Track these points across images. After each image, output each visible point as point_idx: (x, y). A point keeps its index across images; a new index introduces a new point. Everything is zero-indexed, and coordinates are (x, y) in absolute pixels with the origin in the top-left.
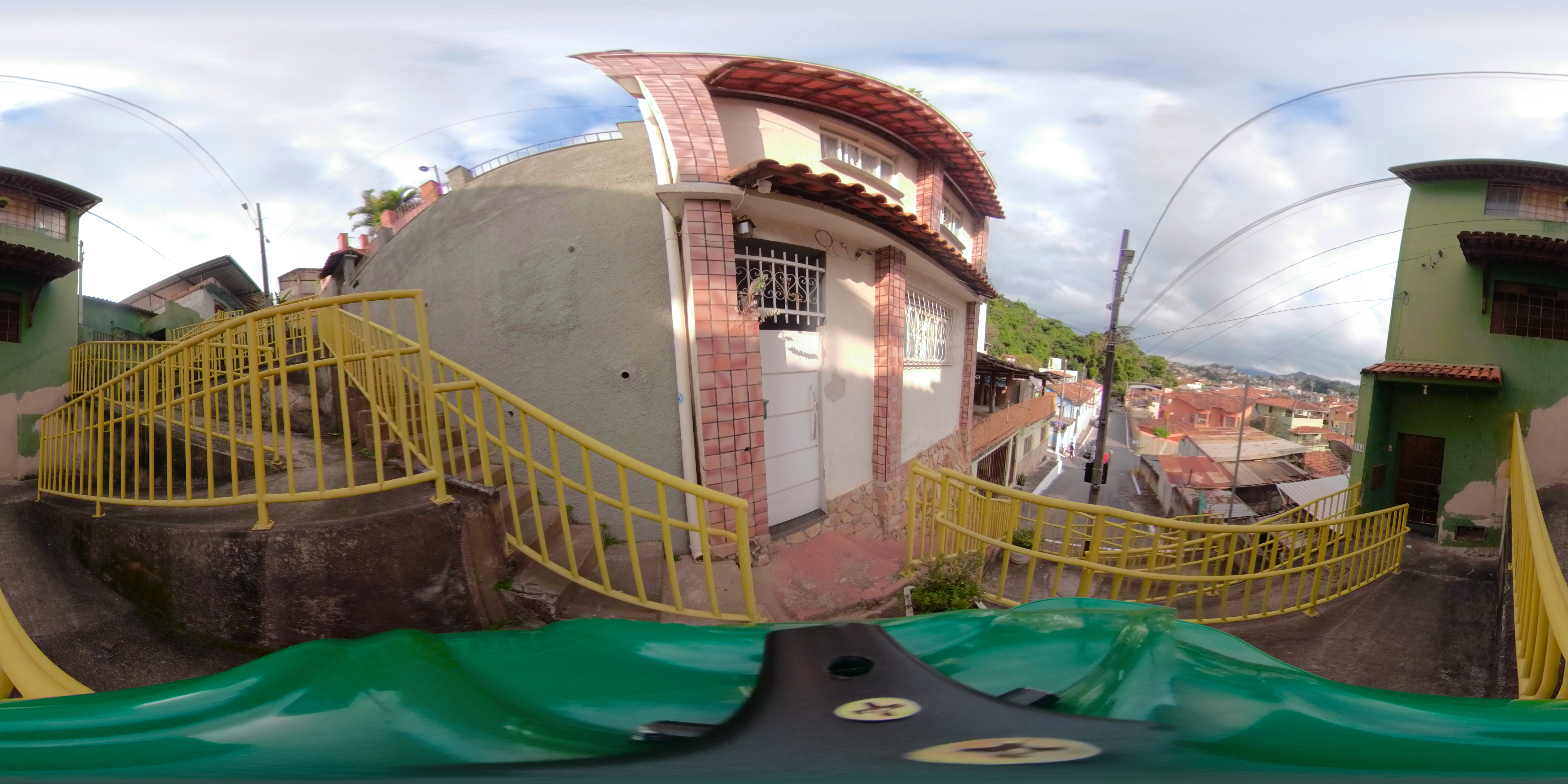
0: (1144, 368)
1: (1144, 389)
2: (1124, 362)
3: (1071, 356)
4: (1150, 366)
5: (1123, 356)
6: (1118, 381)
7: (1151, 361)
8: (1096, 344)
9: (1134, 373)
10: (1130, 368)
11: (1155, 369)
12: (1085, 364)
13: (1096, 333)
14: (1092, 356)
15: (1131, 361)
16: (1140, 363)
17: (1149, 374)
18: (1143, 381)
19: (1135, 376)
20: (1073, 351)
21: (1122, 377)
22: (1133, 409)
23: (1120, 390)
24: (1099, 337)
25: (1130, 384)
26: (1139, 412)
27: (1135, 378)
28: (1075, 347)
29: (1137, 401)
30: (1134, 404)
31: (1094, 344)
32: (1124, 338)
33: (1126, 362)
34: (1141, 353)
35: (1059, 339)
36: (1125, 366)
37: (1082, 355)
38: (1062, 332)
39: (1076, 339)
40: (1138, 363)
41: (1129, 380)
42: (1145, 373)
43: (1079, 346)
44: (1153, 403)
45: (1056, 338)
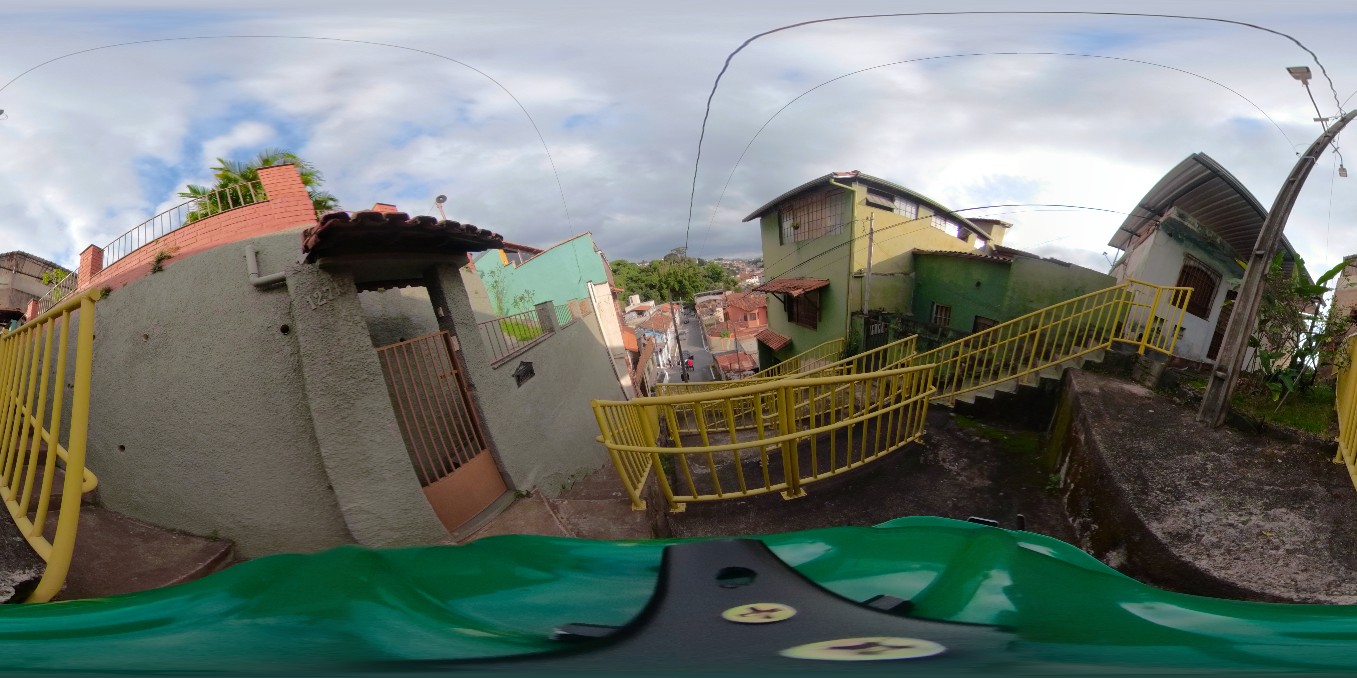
0: (705, 277)
2: (687, 278)
3: (646, 289)
4: (711, 275)
6: (688, 295)
7: (709, 268)
8: (660, 270)
9: (698, 284)
10: (694, 282)
11: (715, 275)
13: (657, 261)
14: (660, 281)
15: (693, 276)
17: (712, 281)
18: (707, 289)
19: (700, 286)
28: (643, 279)
29: (704, 311)
30: (702, 313)
35: (629, 276)
36: (689, 281)
37: (652, 283)
38: (629, 269)
39: (642, 271)
40: (700, 275)
41: (696, 292)
42: (708, 281)
43: (647, 276)
44: (717, 309)
45: (626, 275)
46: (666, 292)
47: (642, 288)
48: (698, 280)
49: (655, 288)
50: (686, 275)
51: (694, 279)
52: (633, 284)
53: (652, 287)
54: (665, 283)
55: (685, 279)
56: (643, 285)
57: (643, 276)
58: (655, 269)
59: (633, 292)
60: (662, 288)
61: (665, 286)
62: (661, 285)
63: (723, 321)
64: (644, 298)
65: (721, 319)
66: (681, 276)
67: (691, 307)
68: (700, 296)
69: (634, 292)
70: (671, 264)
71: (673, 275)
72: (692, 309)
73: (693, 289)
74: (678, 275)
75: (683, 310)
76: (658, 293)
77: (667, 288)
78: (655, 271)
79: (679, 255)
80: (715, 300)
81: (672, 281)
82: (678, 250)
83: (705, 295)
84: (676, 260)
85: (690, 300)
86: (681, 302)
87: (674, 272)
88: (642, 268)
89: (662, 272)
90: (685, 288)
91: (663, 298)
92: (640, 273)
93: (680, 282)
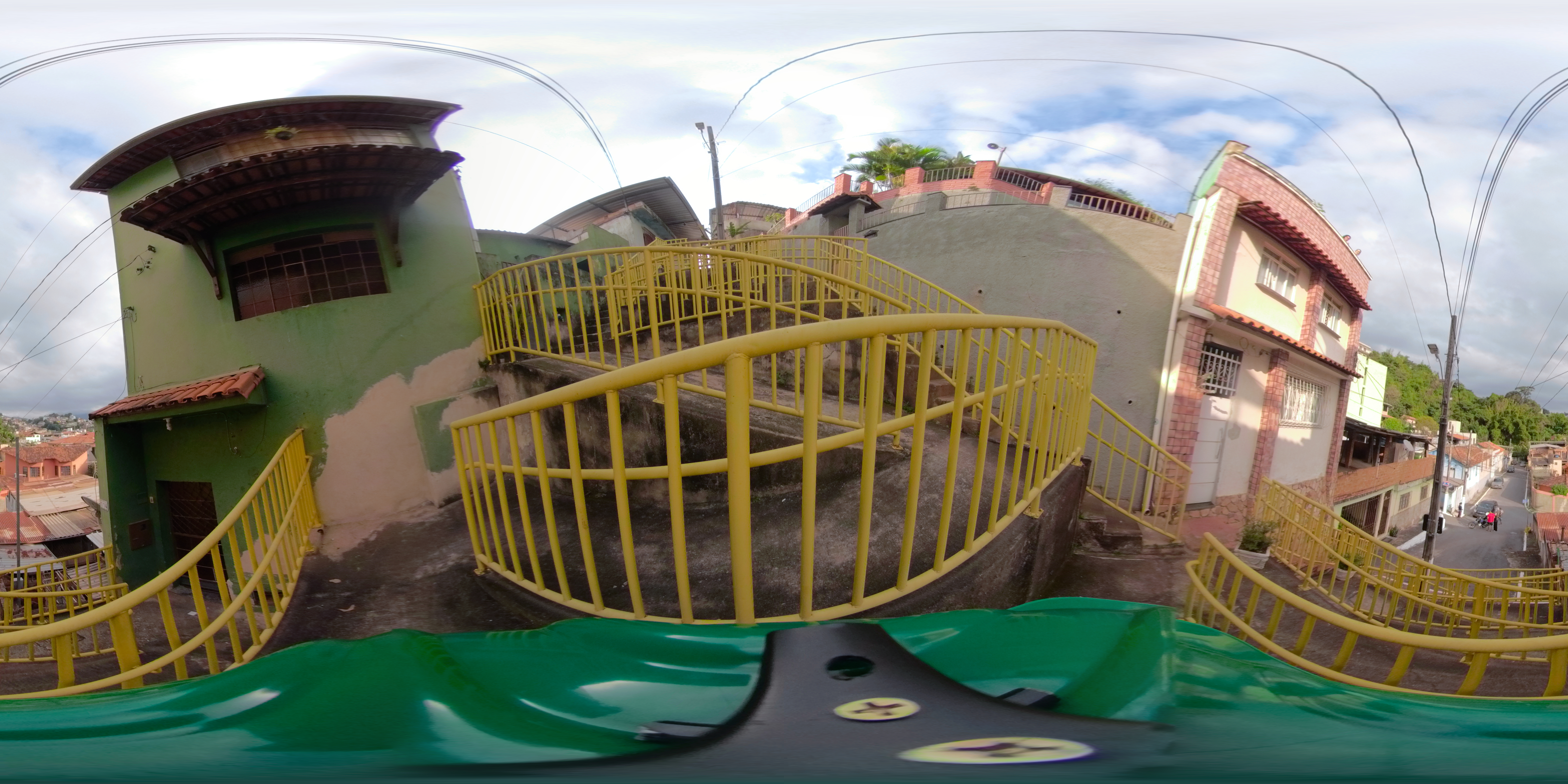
0: (1547, 426)
1: (1547, 448)
2: (1525, 421)
3: (1473, 419)
4: (1554, 424)
5: (1524, 416)
6: (1521, 442)
7: (1554, 419)
8: (1497, 406)
9: (1537, 432)
10: (1532, 428)
11: (1558, 427)
12: (1487, 427)
13: (1497, 396)
14: (1493, 418)
15: (1533, 421)
16: (1543, 421)
17: (1553, 432)
18: (1546, 439)
19: (1538, 435)
20: (1474, 414)
21: (1524, 437)
22: (1533, 468)
23: (1523, 450)
24: (1500, 399)
25: (1532, 444)
26: (1540, 471)
27: (1538, 436)
28: (1475, 410)
29: (1537, 460)
30: (1534, 463)
31: (1495, 406)
32: (1525, 398)
33: (1528, 421)
34: (1545, 411)
35: (1460, 402)
36: (1527, 425)
37: (1483, 417)
39: (1477, 401)
42: (1549, 430)
43: (1480, 408)
44: (1554, 461)
45: (1457, 400)
46: (1497, 433)
47: (1469, 420)
48: (1538, 427)
49: (1485, 425)
52: (1460, 411)
54: (1499, 421)
55: (1523, 423)
56: (1472, 417)
57: (1476, 407)
58: (1492, 403)
60: (1494, 427)
61: (1497, 425)
62: (1494, 423)
63: (1560, 475)
64: (1467, 428)
65: (1558, 473)
66: (1519, 418)
67: (1522, 456)
68: (1536, 443)
70: (1511, 402)
71: (1510, 415)
73: (1530, 437)
74: (1515, 416)
79: (1523, 395)
81: (1507, 422)
82: (1522, 388)
84: (1519, 399)
85: (1523, 447)
87: (1512, 412)
89: (1498, 408)
90: (1521, 432)
92: (1474, 403)
93: (1516, 425)
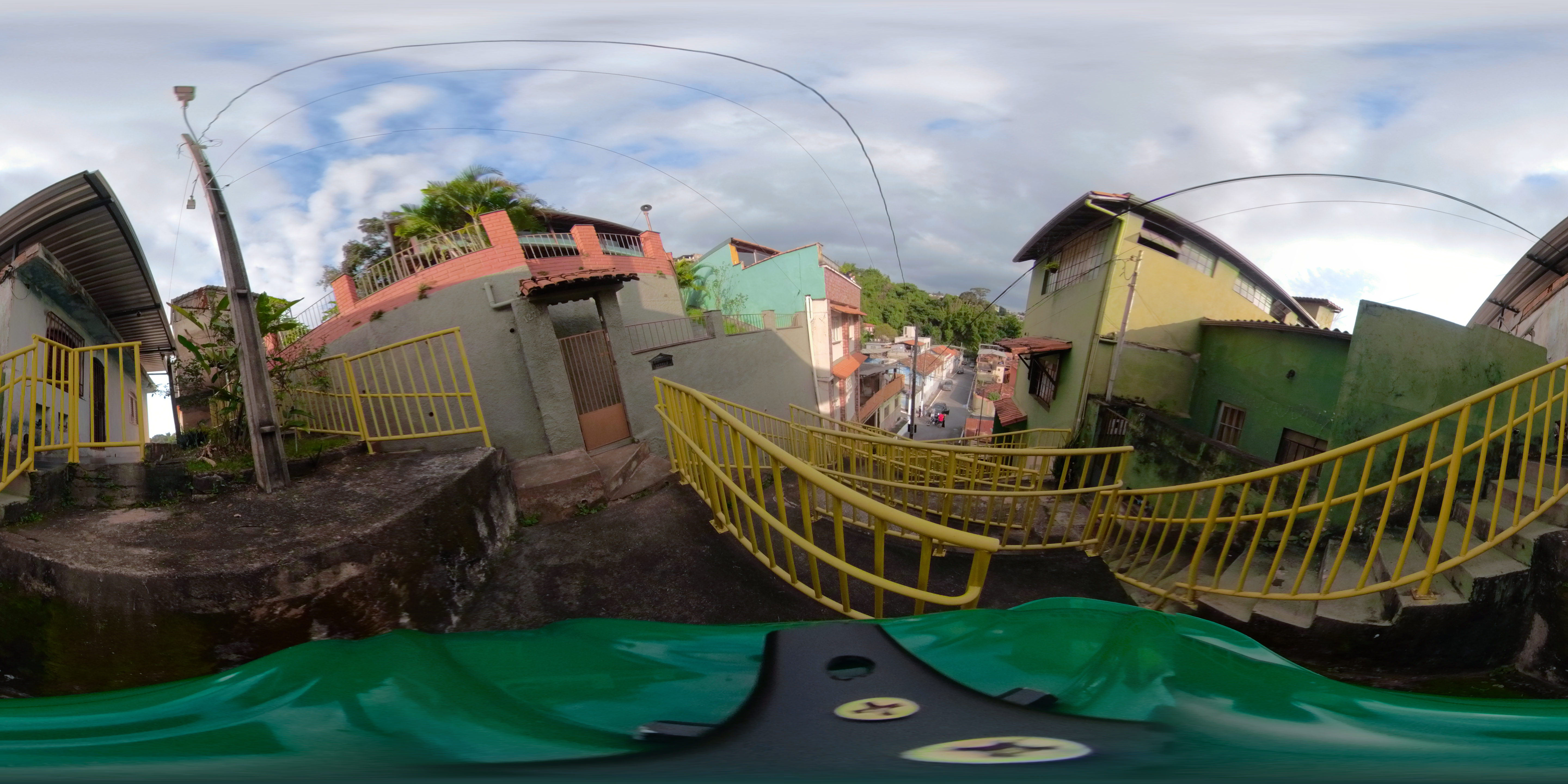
0: (999, 329)
2: (978, 324)
3: (926, 320)
4: (1006, 327)
6: (972, 343)
8: (951, 307)
9: (988, 335)
10: (984, 330)
11: (1012, 330)
12: (940, 327)
13: (950, 296)
14: (947, 319)
15: (985, 324)
16: (996, 324)
17: (1005, 335)
19: (988, 340)
20: (928, 315)
21: (975, 339)
22: (979, 372)
23: (973, 352)
24: (954, 299)
25: (982, 348)
28: (929, 311)
29: (984, 365)
32: (979, 299)
33: (981, 323)
35: (913, 303)
36: (979, 328)
37: (936, 318)
38: (917, 296)
39: (931, 302)
40: (994, 324)
41: (983, 342)
42: (1001, 334)
43: (934, 309)
44: (998, 368)
45: (910, 302)
46: (950, 333)
47: (923, 321)
48: (989, 330)
49: (938, 325)
50: (978, 321)
51: (985, 327)
52: (915, 314)
53: (936, 323)
54: (952, 322)
55: (975, 325)
56: (926, 318)
57: (929, 309)
58: (946, 304)
59: (911, 321)
60: (947, 328)
61: (950, 326)
62: (947, 323)
63: (1001, 382)
64: (922, 333)
65: (1000, 380)
66: (973, 320)
67: (972, 357)
68: (986, 347)
69: (913, 323)
70: (965, 303)
71: (963, 316)
72: (972, 360)
73: (981, 338)
74: (968, 318)
75: (961, 358)
76: (940, 331)
77: (952, 328)
78: (944, 307)
79: (978, 297)
80: (1000, 357)
81: (960, 323)
82: (978, 290)
83: (992, 348)
84: (973, 300)
85: (974, 350)
86: (962, 348)
87: (965, 314)
88: (931, 299)
89: (952, 309)
90: (972, 334)
91: (944, 339)
92: (927, 304)
93: (969, 326)
